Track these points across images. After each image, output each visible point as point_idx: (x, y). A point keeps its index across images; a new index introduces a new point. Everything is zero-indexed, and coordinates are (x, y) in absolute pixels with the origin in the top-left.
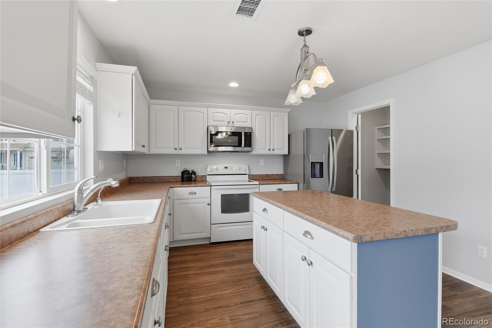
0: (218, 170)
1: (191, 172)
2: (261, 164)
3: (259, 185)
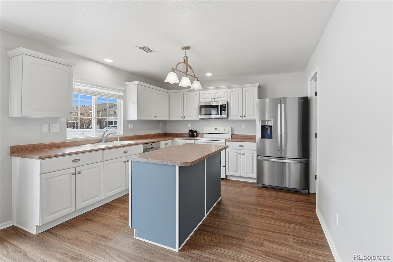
0: (210, 130)
1: (194, 131)
2: (242, 127)
3: (226, 141)
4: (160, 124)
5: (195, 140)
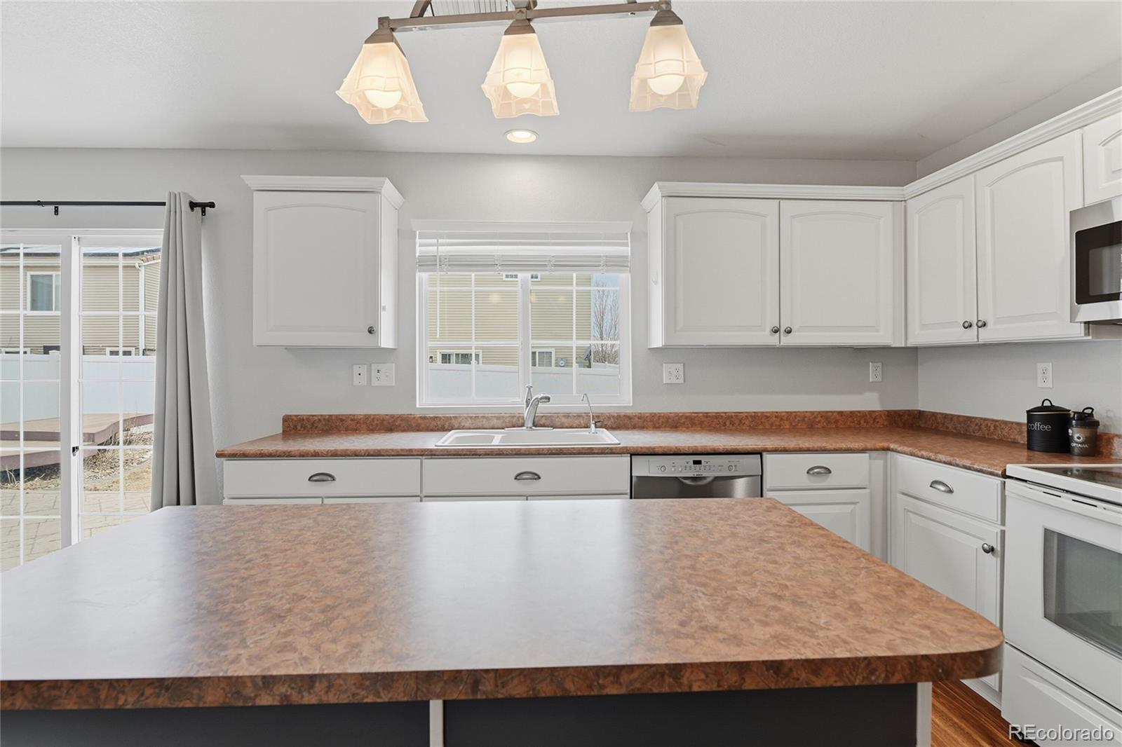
1: (1073, 415)
4: (871, 363)
5: (1004, 476)
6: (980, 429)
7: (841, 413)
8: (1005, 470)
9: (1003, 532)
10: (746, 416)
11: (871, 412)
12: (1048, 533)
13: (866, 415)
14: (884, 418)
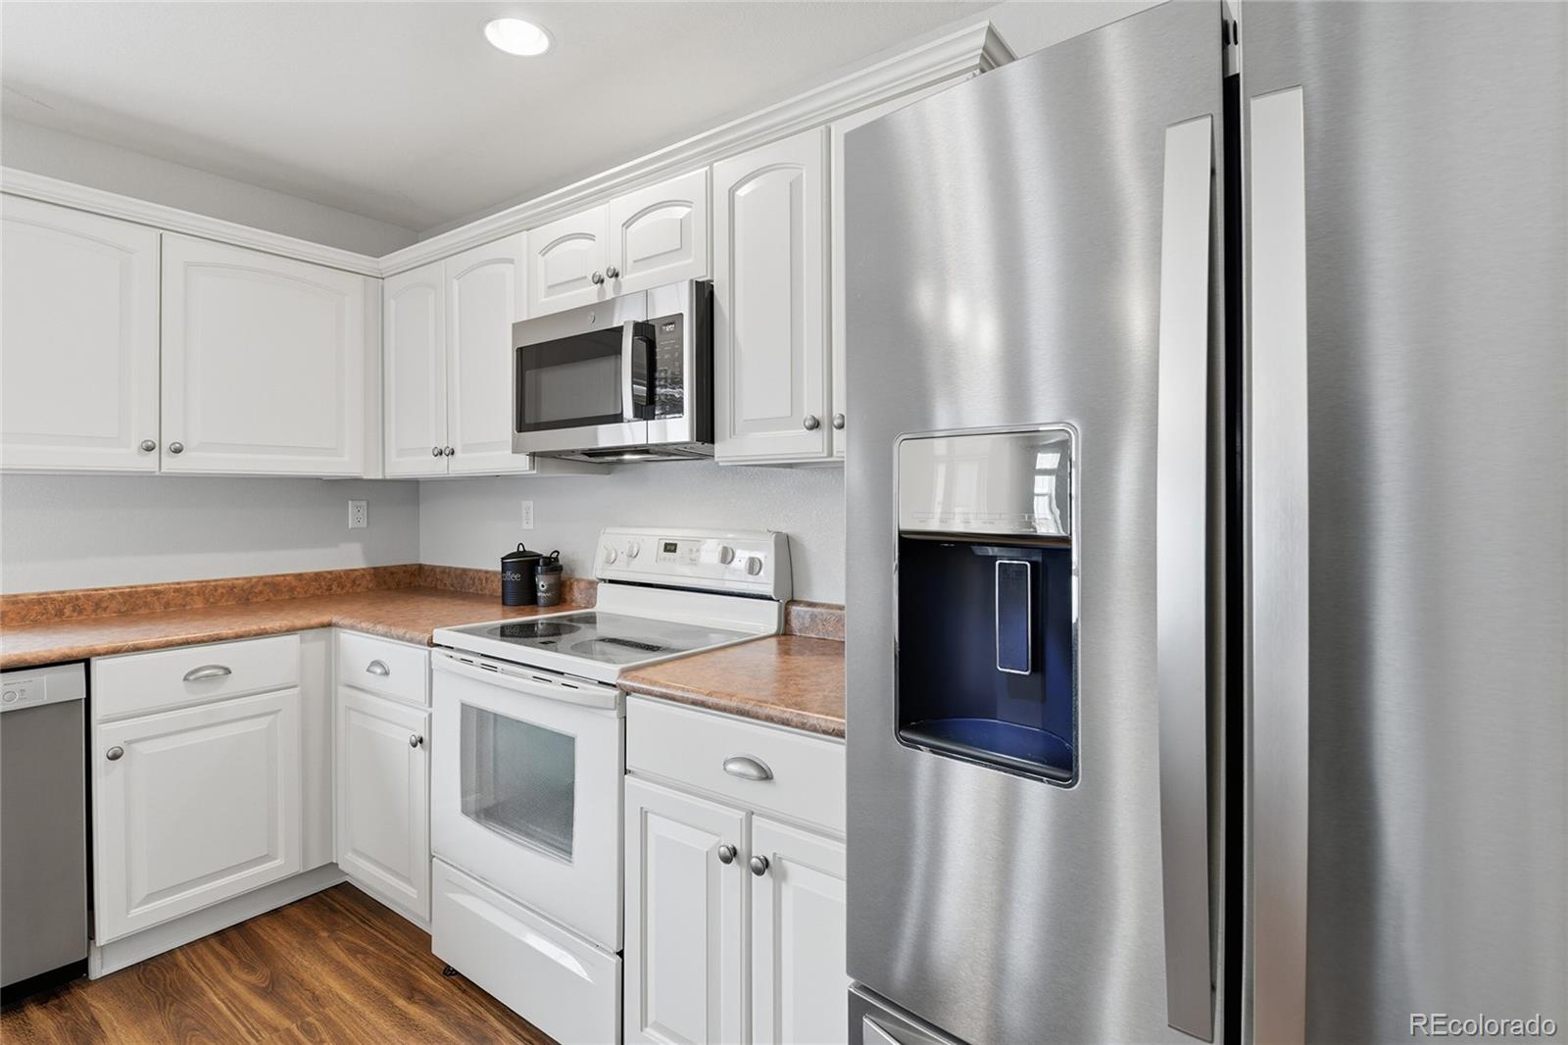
1: (539, 559)
3: (627, 692)
4: (350, 502)
5: (431, 644)
6: (474, 584)
7: (299, 577)
8: (432, 637)
9: (430, 715)
10: (111, 595)
11: (348, 572)
12: (465, 709)
13: (341, 577)
14: (368, 578)
